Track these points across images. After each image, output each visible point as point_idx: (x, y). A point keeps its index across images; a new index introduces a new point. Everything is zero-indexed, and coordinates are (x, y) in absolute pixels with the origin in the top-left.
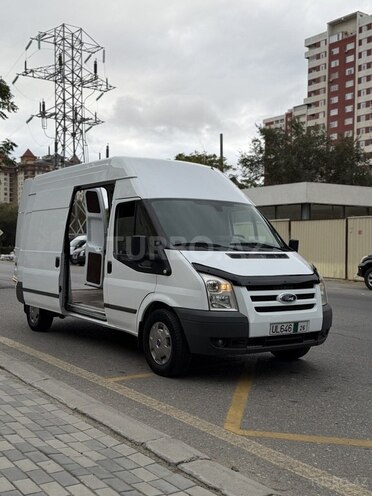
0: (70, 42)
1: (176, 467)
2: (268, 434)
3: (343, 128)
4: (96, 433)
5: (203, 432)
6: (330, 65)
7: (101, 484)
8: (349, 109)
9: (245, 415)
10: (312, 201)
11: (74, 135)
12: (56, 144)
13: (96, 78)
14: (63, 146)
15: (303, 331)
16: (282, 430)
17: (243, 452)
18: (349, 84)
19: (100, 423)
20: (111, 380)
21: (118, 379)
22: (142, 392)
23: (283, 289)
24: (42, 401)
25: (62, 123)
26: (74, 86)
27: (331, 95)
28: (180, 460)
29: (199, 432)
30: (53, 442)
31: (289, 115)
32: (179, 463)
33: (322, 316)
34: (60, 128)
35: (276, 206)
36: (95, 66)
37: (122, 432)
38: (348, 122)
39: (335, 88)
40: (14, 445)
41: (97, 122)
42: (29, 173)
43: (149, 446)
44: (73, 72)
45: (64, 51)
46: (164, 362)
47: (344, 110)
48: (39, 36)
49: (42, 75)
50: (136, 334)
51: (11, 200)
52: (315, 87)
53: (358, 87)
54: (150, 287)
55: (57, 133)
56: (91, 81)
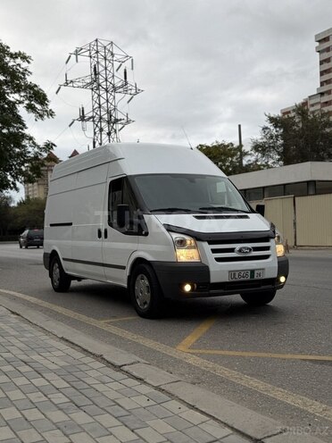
0: (103, 54)
1: (119, 368)
2: (208, 352)
4: (70, 350)
9: (198, 340)
10: (316, 179)
11: (109, 134)
12: (94, 143)
13: (126, 84)
14: (100, 144)
15: (259, 278)
16: (222, 349)
20: (102, 322)
23: (241, 243)
24: (40, 334)
25: (99, 125)
26: (107, 92)
28: (124, 364)
29: (154, 351)
30: (35, 357)
31: (304, 104)
32: (122, 366)
33: (277, 266)
34: (97, 129)
35: (284, 185)
36: (125, 73)
37: (90, 350)
41: (128, 122)
43: (105, 357)
44: (106, 80)
45: (98, 62)
46: (145, 307)
48: (76, 51)
49: (80, 84)
50: (126, 285)
52: (327, 77)
54: (134, 246)
55: (95, 133)
56: (122, 87)
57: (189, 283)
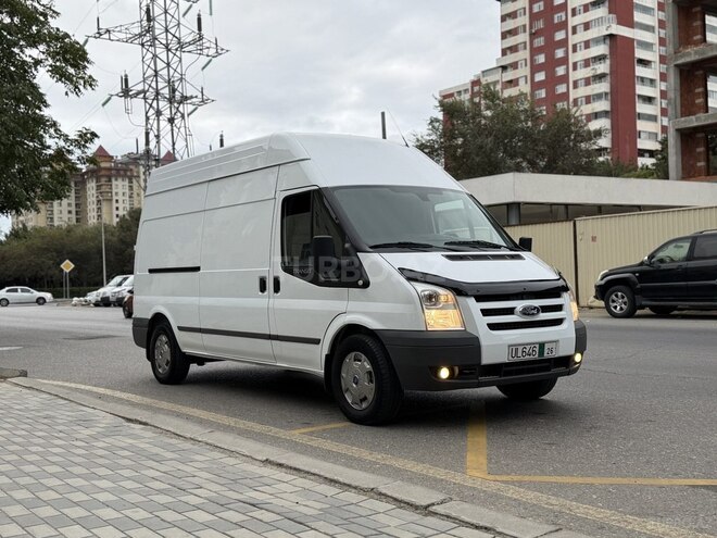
1: (426, 510)
2: (527, 478)
3: (553, 98)
4: (301, 481)
5: (442, 480)
6: (531, 9)
7: (337, 530)
8: (560, 71)
9: (489, 460)
10: (522, 199)
11: (171, 120)
12: (147, 134)
13: (201, 38)
14: (158, 137)
15: (551, 356)
16: (543, 473)
17: (502, 497)
18: (559, 36)
19: (308, 473)
20: (296, 432)
21: (303, 430)
22: (343, 442)
23: (522, 299)
24: (216, 455)
25: (155, 105)
26: (169, 50)
27: (534, 52)
28: (429, 502)
29: (436, 480)
30: (253, 494)
31: (476, 83)
32: (429, 506)
33: (574, 335)
34: (152, 112)
36: (199, 20)
37: (341, 480)
38: (561, 89)
39: (540, 41)
40: (206, 498)
41: (203, 102)
42: (103, 180)
43: (384, 491)
44: (167, 31)
46: (364, 405)
47: (555, 72)
49: (122, 36)
50: (321, 372)
51: (78, 220)
52: (511, 41)
53: (573, 40)
54: (339, 305)
55: (147, 118)
56: (194, 42)
57: (445, 365)
